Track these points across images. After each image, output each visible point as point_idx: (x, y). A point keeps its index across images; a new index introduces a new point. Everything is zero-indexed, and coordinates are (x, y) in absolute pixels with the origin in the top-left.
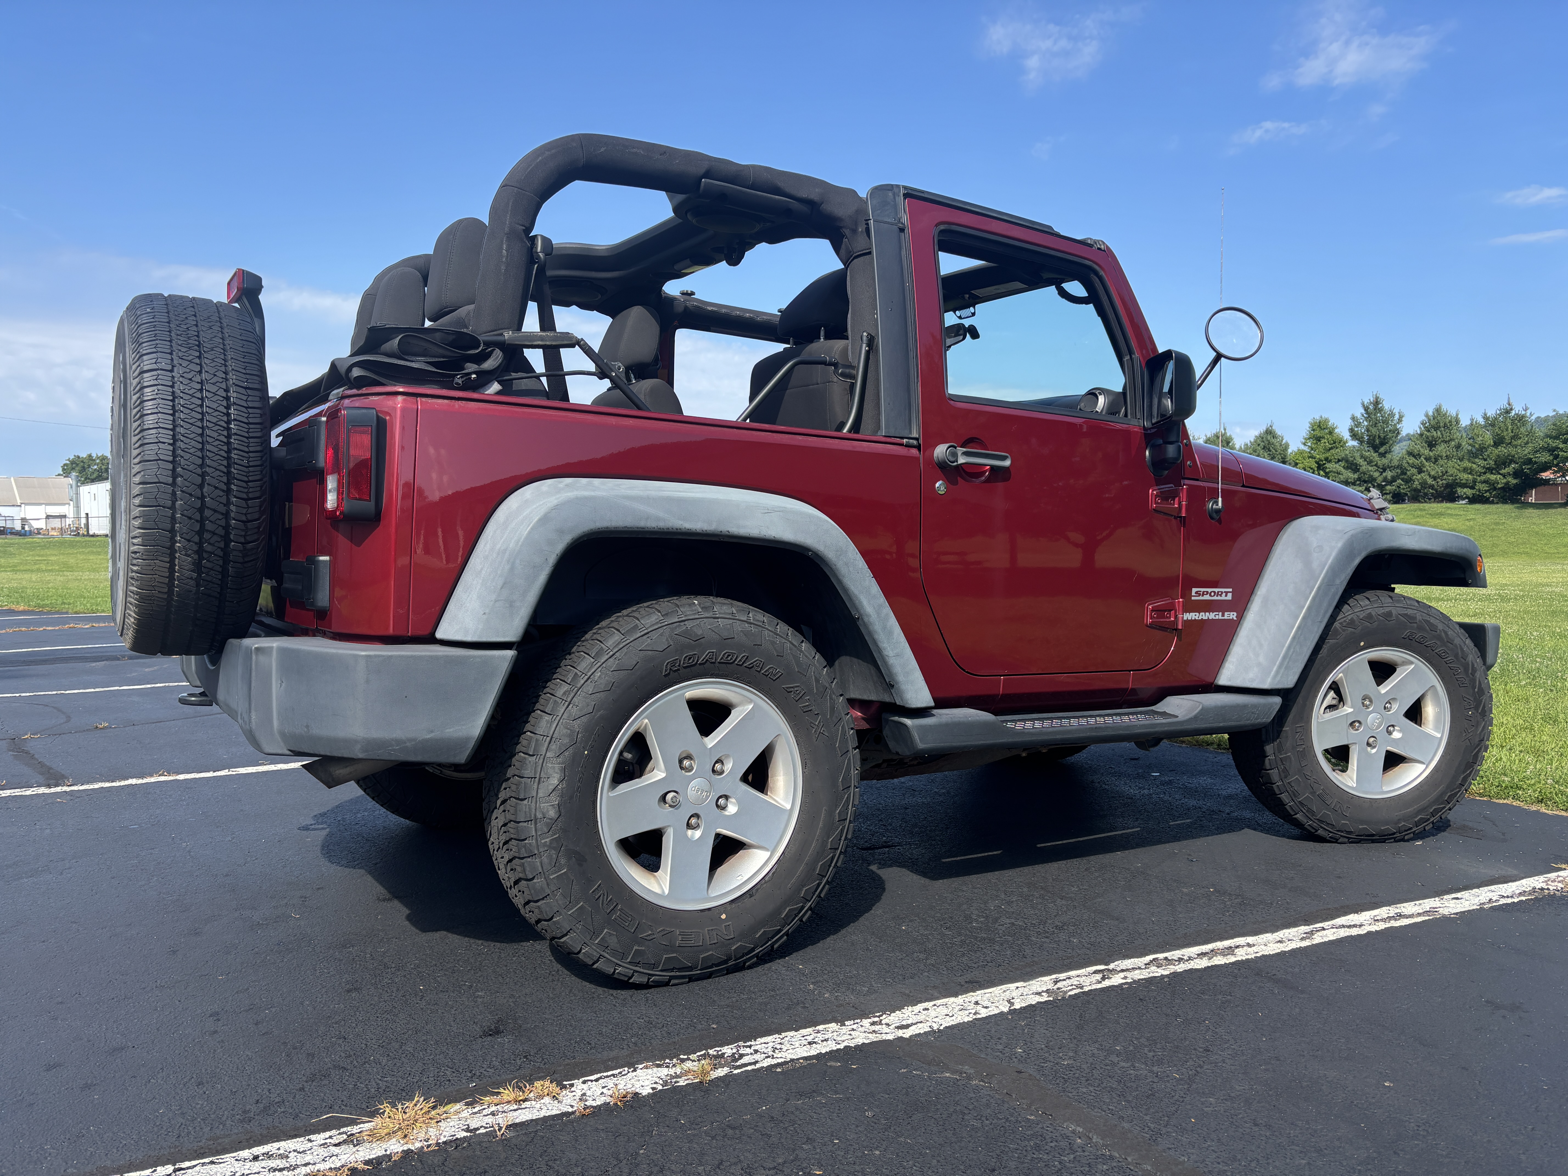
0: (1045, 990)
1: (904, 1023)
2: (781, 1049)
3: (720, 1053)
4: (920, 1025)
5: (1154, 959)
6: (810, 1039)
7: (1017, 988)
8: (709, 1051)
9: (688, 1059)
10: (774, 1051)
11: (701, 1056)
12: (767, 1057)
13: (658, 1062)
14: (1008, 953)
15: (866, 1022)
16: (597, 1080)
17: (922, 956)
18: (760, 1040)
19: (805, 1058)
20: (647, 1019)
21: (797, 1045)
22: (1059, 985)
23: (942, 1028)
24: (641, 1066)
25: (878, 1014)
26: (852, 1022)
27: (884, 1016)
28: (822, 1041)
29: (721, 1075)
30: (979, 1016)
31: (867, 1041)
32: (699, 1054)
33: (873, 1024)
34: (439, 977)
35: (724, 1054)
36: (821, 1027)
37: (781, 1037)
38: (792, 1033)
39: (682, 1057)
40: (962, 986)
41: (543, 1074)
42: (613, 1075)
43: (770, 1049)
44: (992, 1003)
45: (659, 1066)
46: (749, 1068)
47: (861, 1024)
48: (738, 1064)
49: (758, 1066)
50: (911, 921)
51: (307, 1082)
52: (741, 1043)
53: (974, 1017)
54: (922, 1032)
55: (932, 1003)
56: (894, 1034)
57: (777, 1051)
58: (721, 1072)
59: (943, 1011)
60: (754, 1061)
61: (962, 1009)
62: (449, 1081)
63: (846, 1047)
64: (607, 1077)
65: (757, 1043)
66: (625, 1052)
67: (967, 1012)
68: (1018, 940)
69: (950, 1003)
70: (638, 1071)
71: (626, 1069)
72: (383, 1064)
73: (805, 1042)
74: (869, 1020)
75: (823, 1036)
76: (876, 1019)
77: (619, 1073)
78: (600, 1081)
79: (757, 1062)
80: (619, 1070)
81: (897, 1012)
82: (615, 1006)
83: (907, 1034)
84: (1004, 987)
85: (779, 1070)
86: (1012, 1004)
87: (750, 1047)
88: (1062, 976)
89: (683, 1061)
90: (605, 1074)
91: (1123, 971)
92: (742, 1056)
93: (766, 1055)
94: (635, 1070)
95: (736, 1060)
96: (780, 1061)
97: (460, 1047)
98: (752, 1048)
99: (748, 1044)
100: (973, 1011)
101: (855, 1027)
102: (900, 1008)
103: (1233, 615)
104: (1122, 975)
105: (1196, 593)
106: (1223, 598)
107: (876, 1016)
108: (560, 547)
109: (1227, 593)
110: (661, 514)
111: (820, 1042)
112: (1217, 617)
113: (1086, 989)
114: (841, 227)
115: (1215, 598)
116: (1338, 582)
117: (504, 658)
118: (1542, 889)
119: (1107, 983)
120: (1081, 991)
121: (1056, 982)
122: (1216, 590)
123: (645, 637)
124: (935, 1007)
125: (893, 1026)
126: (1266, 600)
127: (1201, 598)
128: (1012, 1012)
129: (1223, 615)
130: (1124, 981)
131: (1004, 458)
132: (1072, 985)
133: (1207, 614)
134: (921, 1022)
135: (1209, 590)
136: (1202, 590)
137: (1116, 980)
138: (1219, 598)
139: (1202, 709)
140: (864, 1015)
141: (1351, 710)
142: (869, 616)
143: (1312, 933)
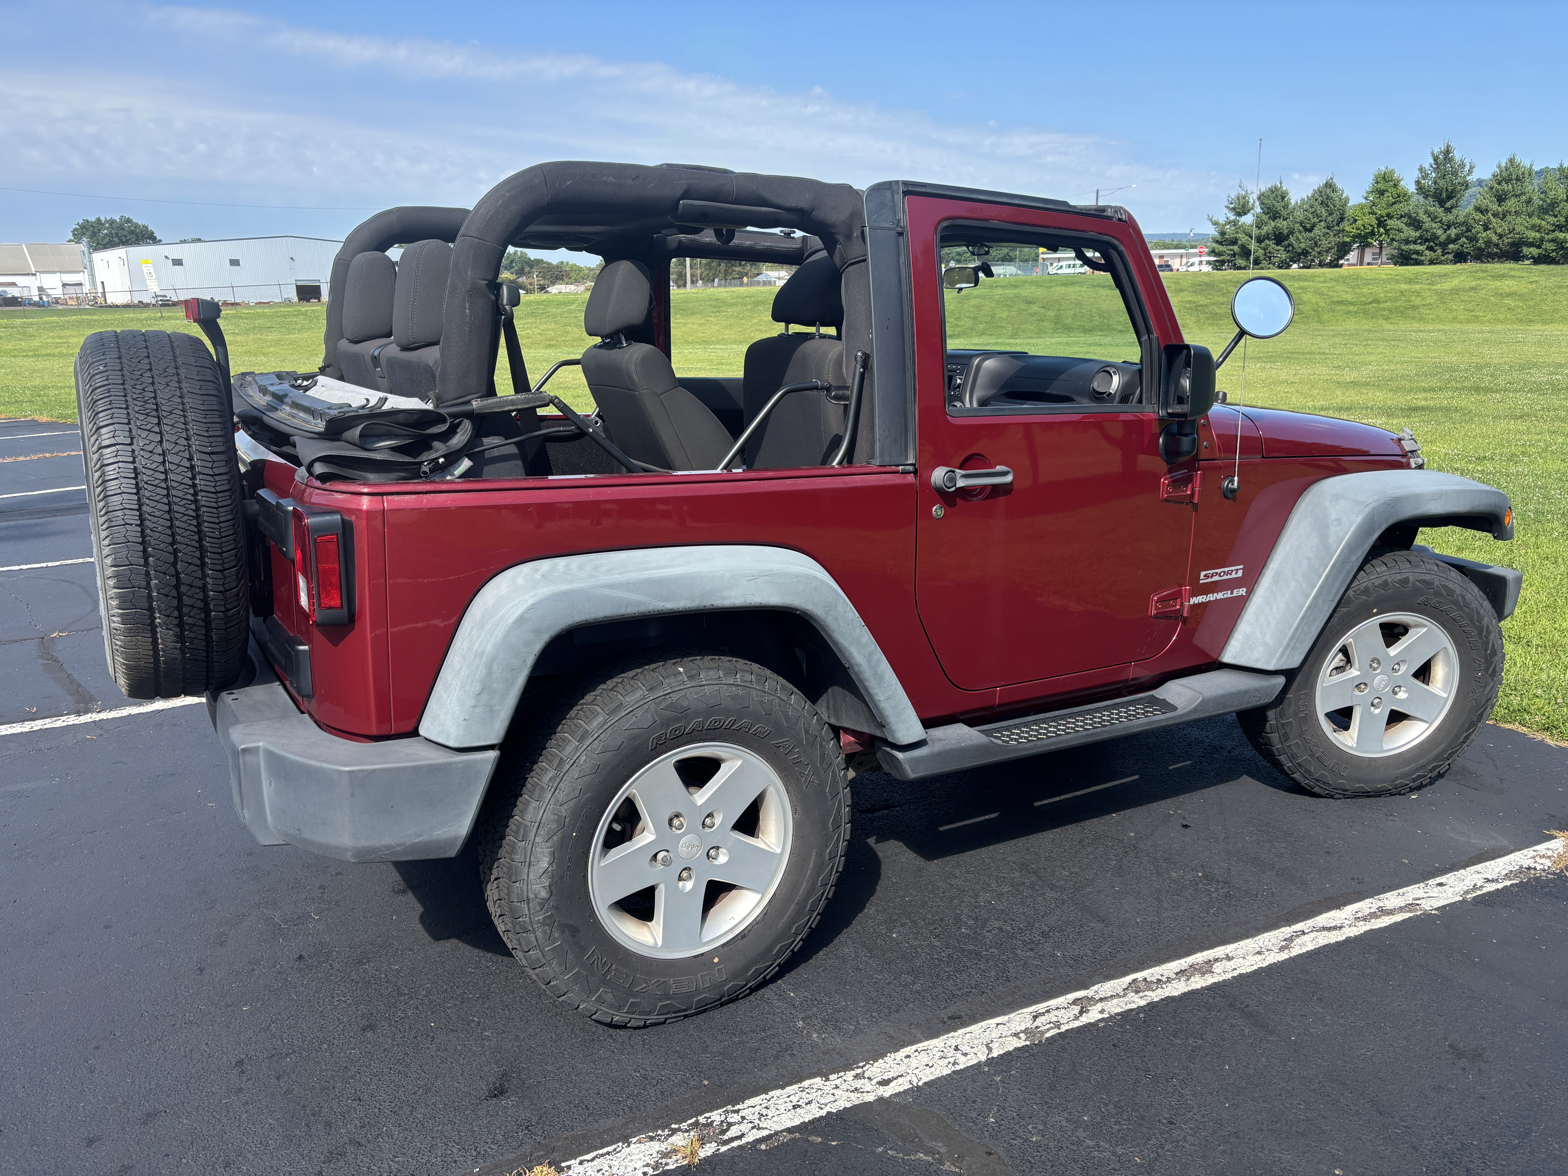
0: (1023, 1029)
1: (886, 1078)
2: (767, 1115)
3: (709, 1120)
4: (900, 1080)
5: (1133, 981)
6: (794, 1099)
7: (998, 1024)
8: (700, 1118)
9: (679, 1130)
10: (760, 1119)
11: (691, 1124)
12: (753, 1128)
13: (651, 1134)
14: (993, 973)
15: (850, 1075)
16: (592, 1160)
17: (909, 979)
18: (748, 1102)
19: (789, 1130)
20: (642, 1072)
21: (782, 1111)
22: (1038, 1022)
23: (920, 1084)
24: (634, 1140)
25: (861, 1064)
26: (836, 1076)
27: (867, 1066)
28: (806, 1104)
29: (709, 1154)
30: (958, 1068)
31: (848, 1105)
32: (689, 1122)
33: (857, 1077)
34: (449, 1008)
35: (712, 1122)
36: (806, 1083)
37: (768, 1097)
38: (778, 1092)
39: (673, 1126)
40: (945, 1023)
41: (542, 1153)
42: (608, 1153)
43: (756, 1116)
44: (972, 1048)
45: (652, 1139)
46: (735, 1144)
47: (844, 1078)
48: (725, 1137)
49: (744, 1141)
50: (902, 925)
51: (324, 1163)
52: (730, 1107)
53: (953, 1069)
54: (902, 1090)
55: (914, 1047)
56: (874, 1094)
57: (763, 1119)
58: (708, 1150)
59: (924, 1058)
60: (740, 1134)
61: (942, 1057)
62: (455, 1162)
63: (829, 1113)
64: (602, 1155)
65: (746, 1105)
66: (620, 1121)
67: (946, 1061)
68: (1004, 954)
69: (931, 1047)
70: (632, 1146)
71: (620, 1144)
72: (395, 1137)
73: (790, 1107)
74: (853, 1073)
75: (808, 1096)
76: (859, 1071)
77: (615, 1150)
78: (595, 1162)
79: (743, 1135)
80: (614, 1147)
81: (880, 1061)
82: (613, 1052)
83: (887, 1092)
84: (984, 1024)
85: (763, 1147)
86: (990, 1050)
87: (738, 1111)
88: (1041, 1007)
89: (674, 1132)
90: (601, 1152)
91: (1101, 1000)
92: (730, 1125)
93: (752, 1125)
94: (629, 1146)
95: (723, 1132)
96: (765, 1133)
97: (467, 1113)
98: (740, 1114)
99: (736, 1108)
100: (952, 1060)
101: (838, 1082)
102: (882, 1055)
103: (1242, 591)
104: (1099, 1006)
105: (1205, 576)
106: (1234, 575)
107: (860, 1067)
108: (537, 647)
109: (1237, 570)
110: (642, 598)
111: (804, 1105)
112: (1226, 596)
113: (1064, 1028)
114: (835, 233)
115: (1225, 577)
116: (1354, 558)
117: (486, 760)
118: (1529, 868)
119: (1085, 1019)
120: (1059, 1031)
121: (1035, 1018)
122: (1226, 569)
123: (629, 716)
124: (917, 1054)
125: (875, 1081)
126: (1277, 575)
127: (1209, 580)
128: (990, 1061)
129: (1232, 593)
130: (1100, 1016)
131: (1005, 474)
132: (1050, 1022)
133: (1215, 594)
134: (901, 1076)
135: (1219, 571)
136: (1211, 572)
137: (1093, 1015)
138: (1229, 577)
139: (1202, 701)
140: (847, 1068)
141: (1358, 673)
142: (859, 665)
143: (1290, 940)
